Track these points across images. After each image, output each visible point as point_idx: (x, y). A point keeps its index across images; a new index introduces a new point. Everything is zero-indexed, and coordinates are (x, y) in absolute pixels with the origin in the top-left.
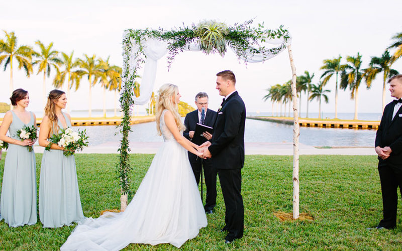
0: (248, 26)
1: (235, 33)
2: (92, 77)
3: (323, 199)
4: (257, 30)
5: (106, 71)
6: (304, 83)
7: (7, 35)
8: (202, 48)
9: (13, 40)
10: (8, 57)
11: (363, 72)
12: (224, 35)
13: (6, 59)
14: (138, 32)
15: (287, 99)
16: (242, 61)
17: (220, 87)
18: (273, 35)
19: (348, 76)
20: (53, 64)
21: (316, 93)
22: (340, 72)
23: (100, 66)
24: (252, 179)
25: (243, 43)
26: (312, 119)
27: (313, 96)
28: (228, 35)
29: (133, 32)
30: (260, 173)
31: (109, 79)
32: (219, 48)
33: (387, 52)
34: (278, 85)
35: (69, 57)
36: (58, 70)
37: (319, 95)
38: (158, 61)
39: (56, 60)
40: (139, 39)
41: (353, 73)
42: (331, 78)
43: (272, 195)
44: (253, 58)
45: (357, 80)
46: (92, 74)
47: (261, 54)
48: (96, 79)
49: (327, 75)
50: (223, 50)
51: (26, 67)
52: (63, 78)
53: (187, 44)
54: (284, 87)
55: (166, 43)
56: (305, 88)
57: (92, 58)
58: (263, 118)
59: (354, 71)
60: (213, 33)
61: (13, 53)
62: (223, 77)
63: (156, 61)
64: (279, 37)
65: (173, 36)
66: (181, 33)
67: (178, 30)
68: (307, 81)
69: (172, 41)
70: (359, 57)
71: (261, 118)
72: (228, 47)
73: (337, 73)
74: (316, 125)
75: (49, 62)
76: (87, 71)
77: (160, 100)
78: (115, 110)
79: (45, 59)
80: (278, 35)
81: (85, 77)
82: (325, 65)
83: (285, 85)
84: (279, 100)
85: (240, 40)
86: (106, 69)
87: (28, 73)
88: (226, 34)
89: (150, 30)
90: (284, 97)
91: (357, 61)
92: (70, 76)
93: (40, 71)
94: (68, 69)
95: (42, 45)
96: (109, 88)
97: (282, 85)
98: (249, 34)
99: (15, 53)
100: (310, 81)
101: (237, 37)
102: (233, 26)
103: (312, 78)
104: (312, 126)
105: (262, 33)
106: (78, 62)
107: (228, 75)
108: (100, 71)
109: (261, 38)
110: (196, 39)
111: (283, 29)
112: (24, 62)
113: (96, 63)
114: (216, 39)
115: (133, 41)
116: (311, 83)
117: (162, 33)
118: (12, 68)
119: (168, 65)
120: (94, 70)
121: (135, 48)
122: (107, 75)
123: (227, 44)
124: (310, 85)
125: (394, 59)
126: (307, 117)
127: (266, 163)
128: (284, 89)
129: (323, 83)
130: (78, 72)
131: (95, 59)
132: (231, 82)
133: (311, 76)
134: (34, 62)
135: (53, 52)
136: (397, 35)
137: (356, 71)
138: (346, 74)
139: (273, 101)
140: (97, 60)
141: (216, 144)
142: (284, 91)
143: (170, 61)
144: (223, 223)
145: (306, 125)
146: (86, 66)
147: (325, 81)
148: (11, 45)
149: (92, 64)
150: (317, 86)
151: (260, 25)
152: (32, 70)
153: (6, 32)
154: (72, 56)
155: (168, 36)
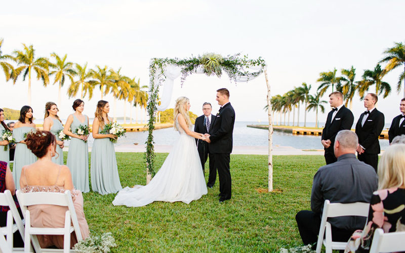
0: (237, 57)
1: (228, 61)
2: (104, 87)
3: (294, 181)
4: (244, 60)
5: (116, 81)
6: (301, 94)
7: (26, 48)
8: (205, 71)
9: (32, 52)
10: (27, 68)
11: (357, 84)
12: (220, 63)
13: (25, 70)
14: (160, 60)
15: (286, 109)
16: (233, 80)
17: (219, 99)
18: (254, 63)
19: (342, 87)
20: (68, 75)
21: (313, 103)
22: (336, 84)
23: (111, 76)
24: (244, 170)
25: (234, 68)
26: (308, 128)
27: (311, 106)
28: (223, 63)
29: (157, 60)
30: (250, 166)
31: (119, 88)
32: (217, 72)
33: (378, 66)
34: (278, 96)
35: (83, 68)
36: (72, 80)
37: (316, 105)
38: (175, 80)
39: (71, 71)
40: (161, 65)
41: (347, 85)
42: (327, 90)
43: (256, 179)
44: (241, 79)
45: (351, 92)
46: (104, 84)
47: (246, 76)
48: (107, 89)
49: (324, 87)
50: (219, 73)
51: (44, 77)
52: (77, 87)
53: (195, 69)
54: (284, 98)
55: (180, 68)
56: (302, 99)
57: (104, 70)
58: (264, 126)
59: (348, 83)
60: (213, 61)
61: (31, 64)
62: (221, 92)
63: (173, 80)
64: (258, 65)
65: (185, 63)
66: (190, 61)
67: (188, 59)
68: (304, 92)
69: (184, 67)
70: (353, 70)
71: (262, 126)
72: (223, 71)
73: (333, 85)
74: (312, 133)
75: (64, 72)
76: (99, 81)
77: (177, 106)
78: (125, 118)
79: (60, 70)
80: (258, 63)
81: (97, 87)
82: (321, 77)
83: (285, 96)
84: (279, 109)
85: (231, 67)
86: (117, 80)
87: (45, 84)
88: (221, 62)
89: (169, 59)
90: (283, 107)
91: (351, 73)
92: (84, 86)
93: (56, 81)
94: (81, 80)
95: (57, 57)
96: (118, 98)
97: (282, 96)
98: (238, 62)
99: (33, 65)
100: (308, 93)
101: (229, 65)
102: (226, 57)
103: (309, 89)
104: (308, 134)
105: (246, 62)
106: (91, 73)
107: (224, 92)
108: (111, 81)
109: (246, 66)
110: (201, 66)
111: (261, 59)
112: (41, 73)
113: (108, 74)
114: (214, 66)
115: (157, 66)
116: (309, 94)
117: (178, 61)
118: (30, 78)
119: (181, 83)
120: (106, 81)
121: (158, 71)
122: (117, 85)
123: (222, 69)
124: (308, 96)
125: (385, 72)
126: (305, 126)
127: (256, 159)
128: (284, 100)
129: (320, 94)
130: (91, 82)
131: (107, 70)
132: (226, 96)
133: (308, 87)
134: (50, 72)
135: (68, 64)
136: (388, 50)
137: (350, 83)
138: (342, 86)
139: (274, 111)
140: (109, 71)
141: (215, 136)
142: (284, 101)
143: (183, 80)
144: (219, 192)
145: (303, 133)
146: (98, 77)
147: (322, 92)
148: (30, 57)
149: (103, 75)
150: (315, 97)
151: (245, 56)
152: (48, 80)
153: (24, 45)
154: (85, 67)
155: (181, 63)
